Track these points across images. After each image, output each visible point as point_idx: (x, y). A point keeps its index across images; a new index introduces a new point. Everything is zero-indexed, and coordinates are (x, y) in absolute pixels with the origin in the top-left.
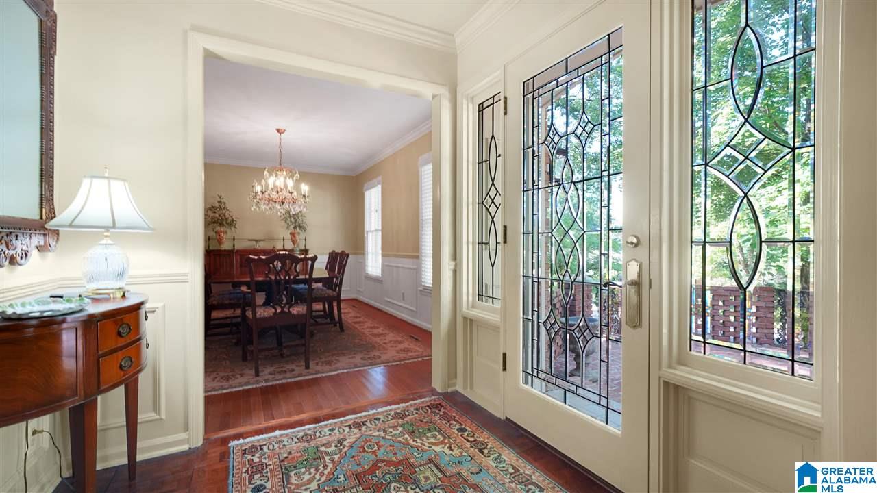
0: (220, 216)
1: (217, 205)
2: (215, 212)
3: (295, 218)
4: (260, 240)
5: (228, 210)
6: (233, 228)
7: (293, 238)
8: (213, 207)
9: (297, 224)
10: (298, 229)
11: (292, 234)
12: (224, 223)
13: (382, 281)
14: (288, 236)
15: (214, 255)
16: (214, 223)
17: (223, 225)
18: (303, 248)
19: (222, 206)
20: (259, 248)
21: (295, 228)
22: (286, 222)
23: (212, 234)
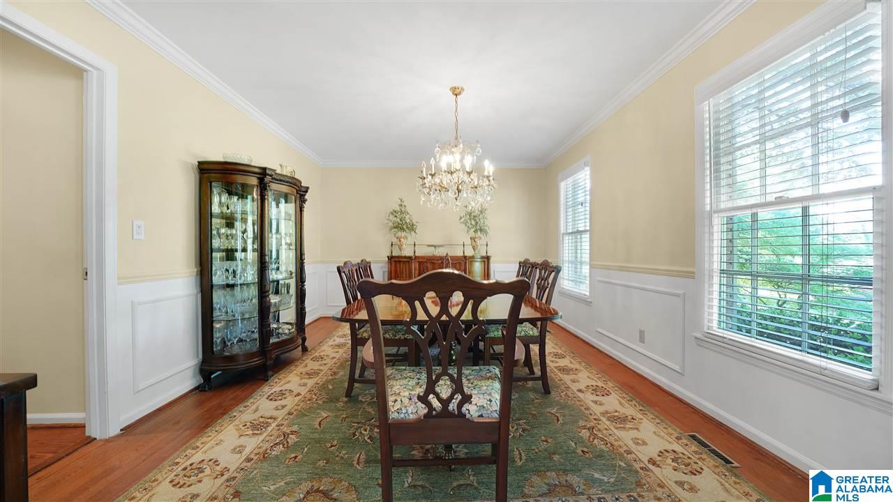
0: (401, 220)
1: (398, 208)
2: (396, 217)
3: (475, 220)
4: (439, 246)
5: (408, 213)
6: (413, 233)
7: (474, 244)
8: (395, 211)
9: (478, 227)
10: (479, 233)
11: (473, 239)
12: (405, 227)
13: (591, 302)
14: (468, 242)
15: (395, 261)
16: (395, 228)
17: (404, 230)
18: (485, 255)
19: (403, 209)
20: (438, 255)
21: (476, 231)
22: (466, 225)
23: (395, 240)
